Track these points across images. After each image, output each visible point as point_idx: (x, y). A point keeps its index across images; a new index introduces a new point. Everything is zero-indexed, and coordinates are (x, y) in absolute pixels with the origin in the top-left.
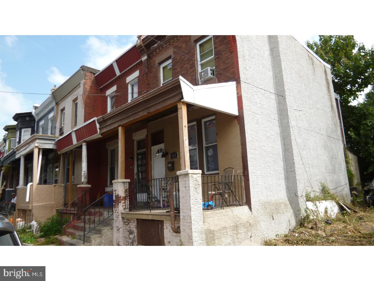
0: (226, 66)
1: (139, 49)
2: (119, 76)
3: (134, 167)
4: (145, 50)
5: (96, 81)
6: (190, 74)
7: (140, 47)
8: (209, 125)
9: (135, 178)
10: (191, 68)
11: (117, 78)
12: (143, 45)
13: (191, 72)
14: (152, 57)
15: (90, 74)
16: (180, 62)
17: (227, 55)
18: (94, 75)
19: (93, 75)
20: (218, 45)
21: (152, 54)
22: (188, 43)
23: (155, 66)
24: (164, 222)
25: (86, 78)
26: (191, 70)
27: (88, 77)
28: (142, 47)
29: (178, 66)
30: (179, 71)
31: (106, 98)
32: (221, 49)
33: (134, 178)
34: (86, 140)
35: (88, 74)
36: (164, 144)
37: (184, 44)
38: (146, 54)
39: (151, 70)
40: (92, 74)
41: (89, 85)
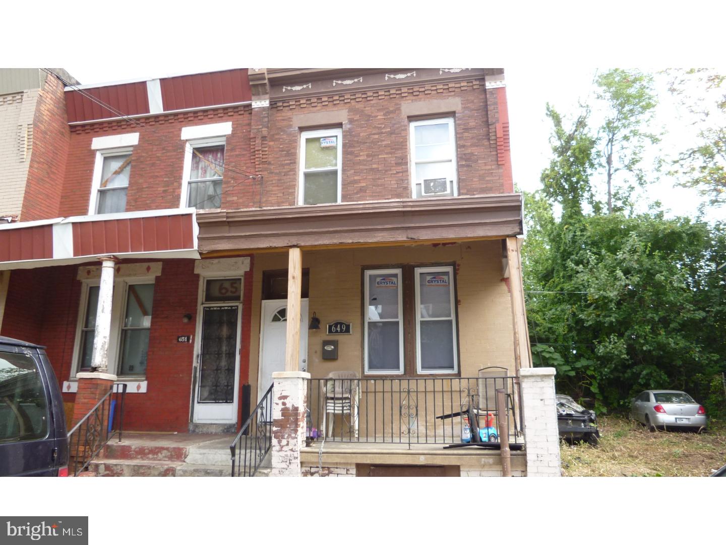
0: (485, 186)
1: (252, 80)
2: (157, 117)
3: (193, 340)
4: (268, 87)
5: (64, 102)
6: (394, 174)
7: (254, 76)
8: (432, 282)
9: (194, 365)
10: (397, 164)
11: (147, 118)
12: (267, 76)
13: (398, 173)
14: (281, 108)
15: (56, 82)
16: (367, 144)
17: (489, 167)
18: (64, 87)
19: (61, 86)
20: (469, 144)
21: (283, 103)
22: (391, 116)
23: (288, 128)
24: (461, 469)
25: (45, 87)
26: (399, 169)
27: (50, 87)
28: (264, 79)
29: (361, 150)
30: (364, 160)
31: (93, 153)
32: (476, 153)
33: (192, 365)
34: (117, 256)
35: (52, 78)
36: (307, 299)
37: (382, 114)
38: (267, 96)
39: (277, 134)
40: (60, 83)
41: (50, 107)
